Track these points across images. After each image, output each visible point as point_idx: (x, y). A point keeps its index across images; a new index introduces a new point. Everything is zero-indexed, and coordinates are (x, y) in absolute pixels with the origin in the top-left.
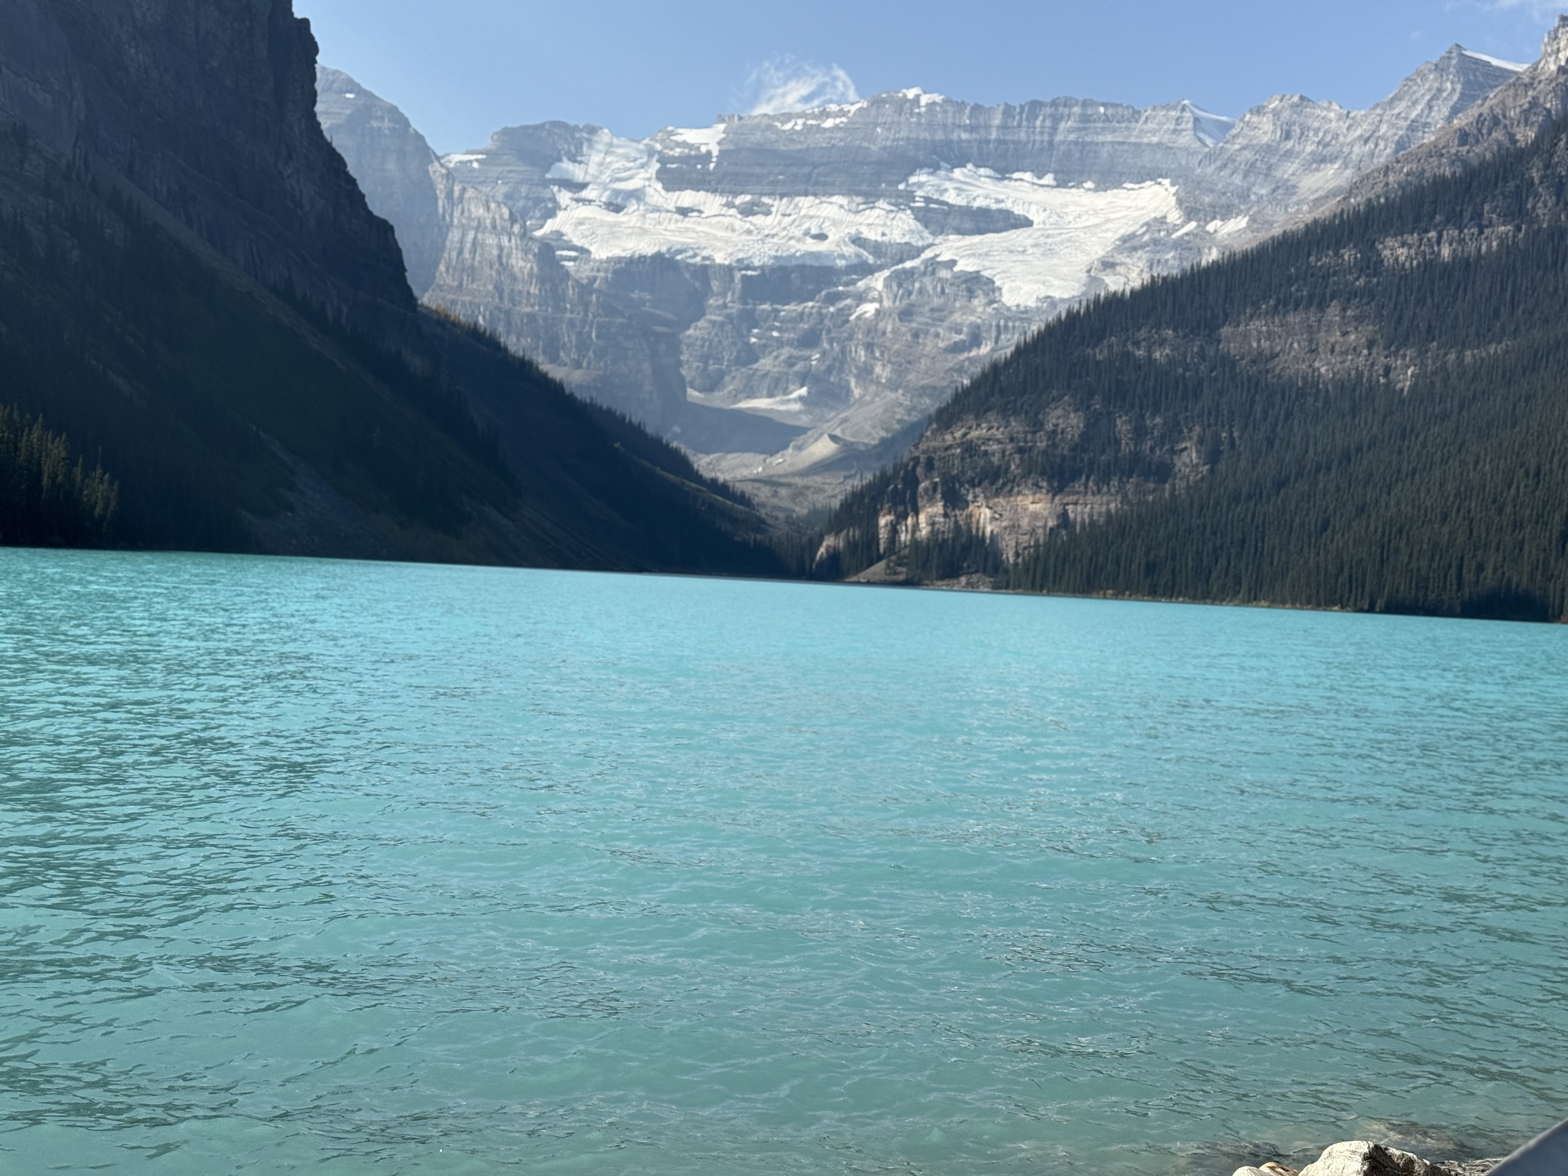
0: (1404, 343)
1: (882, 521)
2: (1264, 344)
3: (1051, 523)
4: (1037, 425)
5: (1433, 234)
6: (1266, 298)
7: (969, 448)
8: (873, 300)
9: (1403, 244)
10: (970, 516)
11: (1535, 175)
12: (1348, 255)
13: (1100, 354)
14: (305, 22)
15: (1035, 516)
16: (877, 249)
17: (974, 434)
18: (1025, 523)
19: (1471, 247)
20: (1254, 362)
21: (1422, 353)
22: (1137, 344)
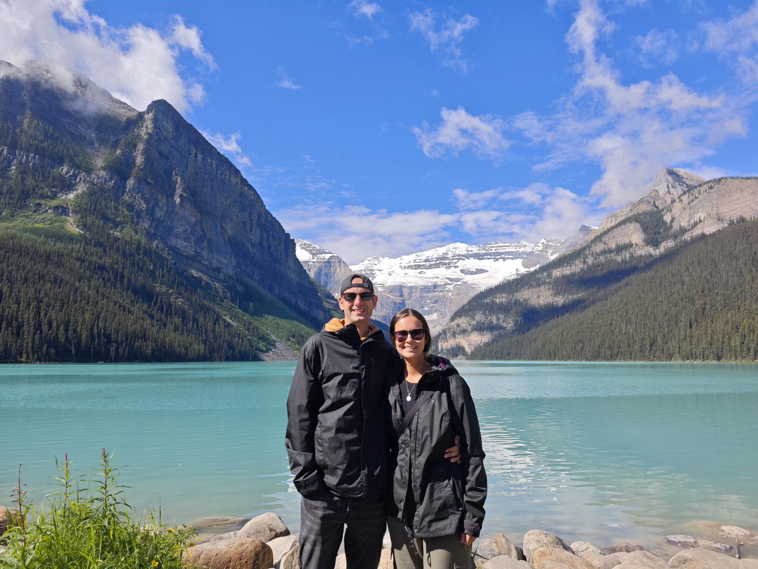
0: (559, 294)
1: (440, 345)
2: (527, 297)
3: (479, 343)
4: (474, 319)
5: (565, 268)
6: (527, 285)
7: (458, 325)
8: (451, 292)
9: (558, 271)
10: (459, 342)
11: (587, 253)
12: (545, 274)
13: (488, 301)
14: (293, 240)
15: (475, 341)
16: (451, 280)
17: (459, 322)
18: (473, 343)
19: (573, 271)
20: (525, 301)
21: (564, 296)
22: (496, 298)
